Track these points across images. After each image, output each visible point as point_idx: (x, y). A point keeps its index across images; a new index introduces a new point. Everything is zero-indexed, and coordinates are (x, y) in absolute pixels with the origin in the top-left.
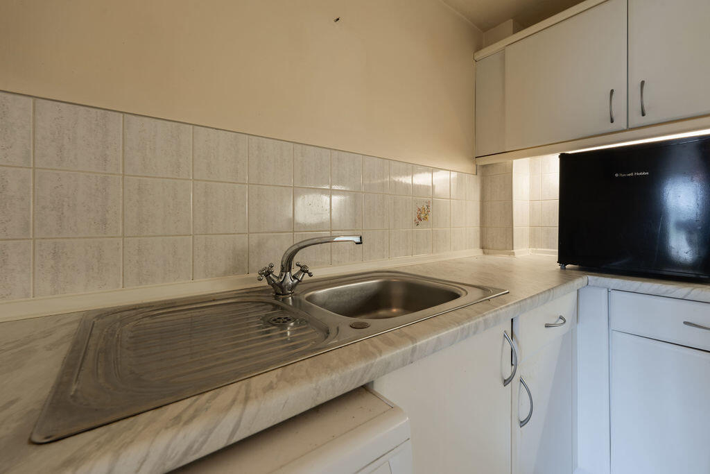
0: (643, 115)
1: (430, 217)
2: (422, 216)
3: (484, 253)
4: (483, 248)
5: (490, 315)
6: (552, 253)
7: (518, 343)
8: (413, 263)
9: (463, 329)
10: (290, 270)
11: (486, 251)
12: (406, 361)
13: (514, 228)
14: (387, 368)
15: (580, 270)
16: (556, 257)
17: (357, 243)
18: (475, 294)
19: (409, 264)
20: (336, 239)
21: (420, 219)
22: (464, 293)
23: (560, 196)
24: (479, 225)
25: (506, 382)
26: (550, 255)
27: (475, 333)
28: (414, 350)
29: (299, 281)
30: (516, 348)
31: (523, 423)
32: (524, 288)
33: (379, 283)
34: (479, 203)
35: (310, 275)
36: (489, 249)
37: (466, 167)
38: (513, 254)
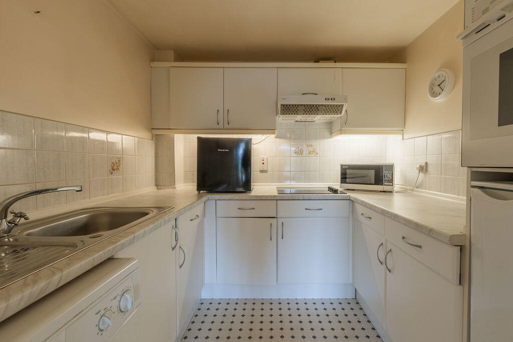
0: (228, 124)
1: (120, 168)
2: (115, 167)
3: (158, 189)
4: (157, 185)
5: (166, 218)
6: (194, 185)
7: (178, 229)
8: (111, 200)
9: (155, 225)
10: (6, 217)
11: (159, 187)
12: (131, 243)
13: (176, 173)
14: (123, 247)
15: (207, 193)
16: (196, 187)
17: (77, 191)
18: (155, 211)
19: (108, 201)
20: (59, 190)
21: (113, 170)
22: (151, 212)
23: (198, 156)
24: (154, 171)
25: (173, 249)
26: (192, 187)
27: (160, 227)
28: (134, 237)
29: (16, 225)
30: (177, 232)
31: (181, 267)
32: (180, 205)
33: (88, 216)
34: (154, 157)
35: (26, 219)
36: (161, 186)
37: (145, 135)
38: (175, 188)
